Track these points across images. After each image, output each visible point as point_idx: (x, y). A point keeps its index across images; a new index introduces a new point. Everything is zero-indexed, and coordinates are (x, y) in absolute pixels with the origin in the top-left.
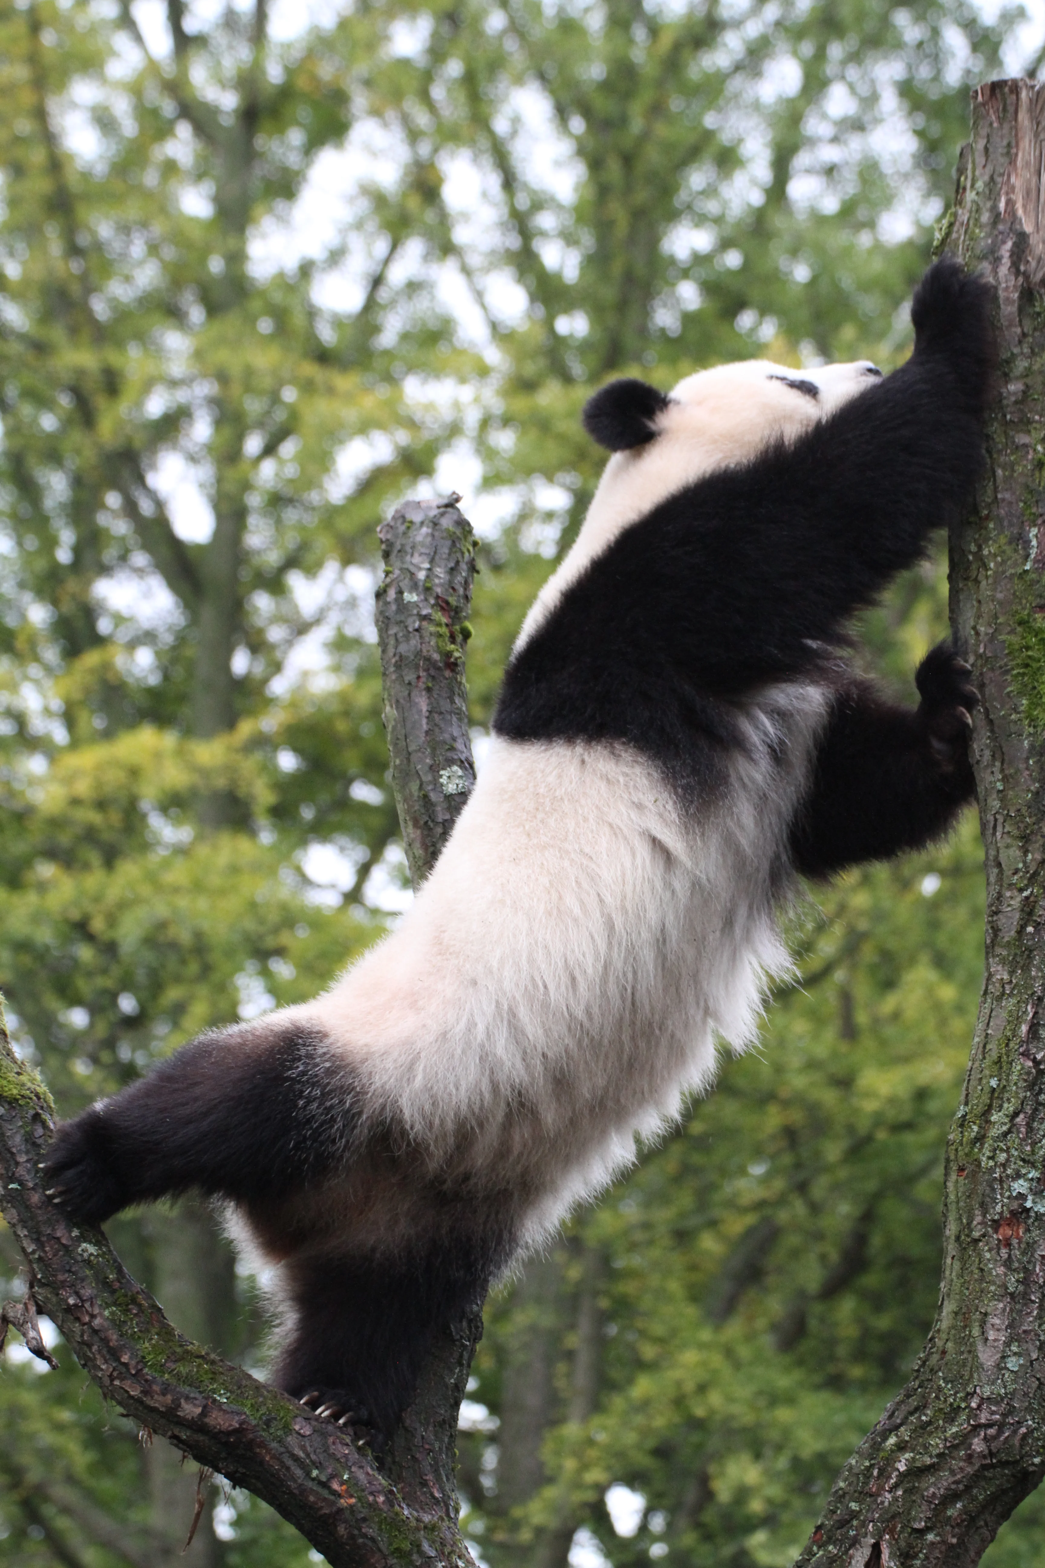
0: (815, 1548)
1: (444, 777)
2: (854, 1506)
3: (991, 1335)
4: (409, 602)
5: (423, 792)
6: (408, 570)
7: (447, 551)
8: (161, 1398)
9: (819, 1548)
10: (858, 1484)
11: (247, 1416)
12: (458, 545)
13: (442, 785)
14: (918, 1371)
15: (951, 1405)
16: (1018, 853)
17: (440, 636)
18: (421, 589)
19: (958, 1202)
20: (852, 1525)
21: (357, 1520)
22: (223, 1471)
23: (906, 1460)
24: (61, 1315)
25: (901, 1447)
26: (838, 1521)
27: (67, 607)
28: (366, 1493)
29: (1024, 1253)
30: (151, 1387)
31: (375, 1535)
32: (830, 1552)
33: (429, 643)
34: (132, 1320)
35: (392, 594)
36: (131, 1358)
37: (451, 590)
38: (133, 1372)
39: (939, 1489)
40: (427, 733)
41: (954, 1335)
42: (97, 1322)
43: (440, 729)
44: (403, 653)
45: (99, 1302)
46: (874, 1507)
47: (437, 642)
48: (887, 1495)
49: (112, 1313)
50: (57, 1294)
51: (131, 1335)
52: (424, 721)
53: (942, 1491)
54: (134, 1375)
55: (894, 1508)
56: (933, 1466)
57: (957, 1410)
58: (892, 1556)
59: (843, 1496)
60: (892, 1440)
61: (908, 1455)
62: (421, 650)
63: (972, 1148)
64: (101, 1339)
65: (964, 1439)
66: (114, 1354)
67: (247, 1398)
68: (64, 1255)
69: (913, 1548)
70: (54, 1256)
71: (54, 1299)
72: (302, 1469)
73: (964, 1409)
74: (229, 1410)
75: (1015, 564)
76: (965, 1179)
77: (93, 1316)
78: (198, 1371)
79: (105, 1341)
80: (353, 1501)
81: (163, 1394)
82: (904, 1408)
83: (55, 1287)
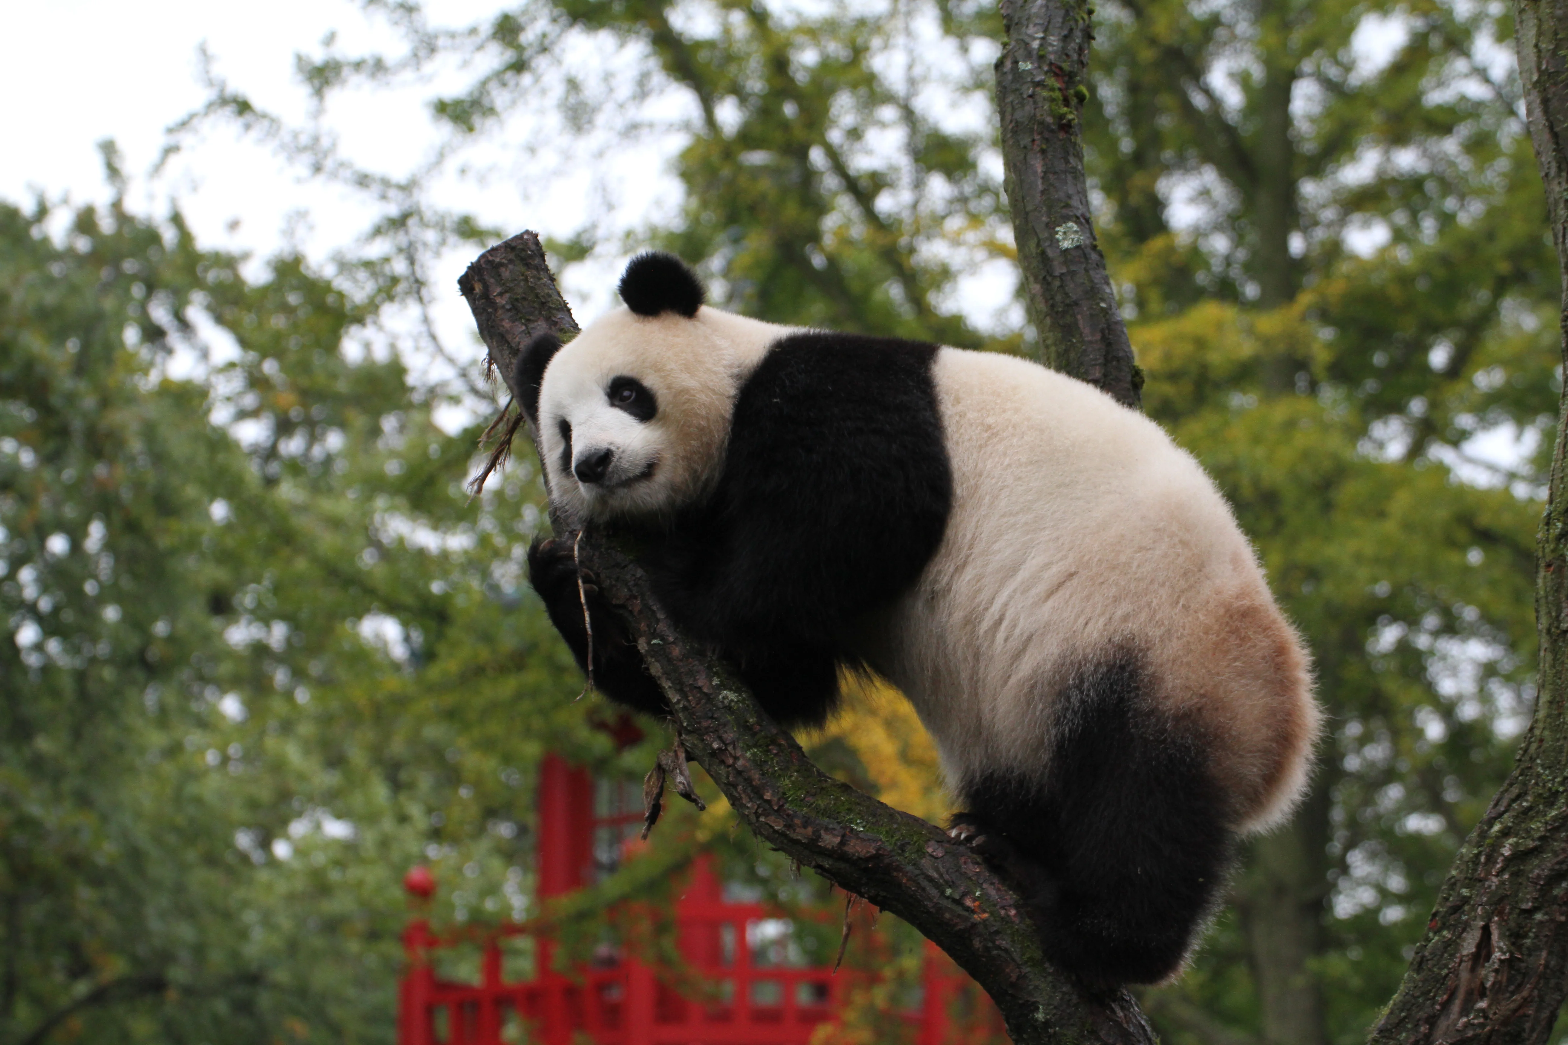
0: (1431, 935)
1: (1060, 233)
2: (1465, 892)
4: (1024, 70)
5: (1040, 249)
6: (1023, 40)
7: (1060, 20)
8: (802, 831)
9: (1435, 933)
10: (1467, 871)
11: (883, 842)
12: (1071, 14)
13: (1058, 241)
14: (1520, 760)
15: (1550, 789)
17: (1053, 100)
18: (1035, 57)
19: (1546, 597)
20: (1464, 911)
21: (990, 934)
22: (866, 896)
23: (1511, 845)
24: (707, 759)
25: (1506, 833)
26: (1451, 907)
28: (998, 907)
30: (792, 821)
31: (1008, 946)
32: (1444, 937)
33: (1042, 107)
34: (772, 759)
35: (1008, 64)
36: (773, 795)
37: (1064, 57)
38: (776, 808)
39: (1543, 870)
40: (1043, 192)
41: (1550, 724)
42: (740, 763)
43: (1055, 187)
44: (1019, 120)
45: (741, 745)
46: (1482, 891)
47: (1050, 107)
48: (1494, 879)
49: (754, 754)
50: (703, 740)
51: (772, 774)
52: (1040, 182)
53: (1546, 872)
54: (777, 811)
55: (1501, 891)
56: (1535, 849)
57: (1555, 795)
58: (1502, 936)
59: (1454, 884)
60: (1497, 827)
61: (1512, 840)
62: (1035, 115)
63: (1558, 545)
64: (745, 780)
66: (758, 792)
67: (882, 825)
68: (706, 703)
69: (1522, 928)
70: (697, 704)
71: (700, 745)
72: (937, 888)
73: (1562, 793)
74: (866, 838)
76: (1552, 575)
77: (736, 759)
78: (835, 804)
79: (749, 781)
80: (986, 915)
81: (805, 825)
82: (1507, 797)
83: (699, 732)
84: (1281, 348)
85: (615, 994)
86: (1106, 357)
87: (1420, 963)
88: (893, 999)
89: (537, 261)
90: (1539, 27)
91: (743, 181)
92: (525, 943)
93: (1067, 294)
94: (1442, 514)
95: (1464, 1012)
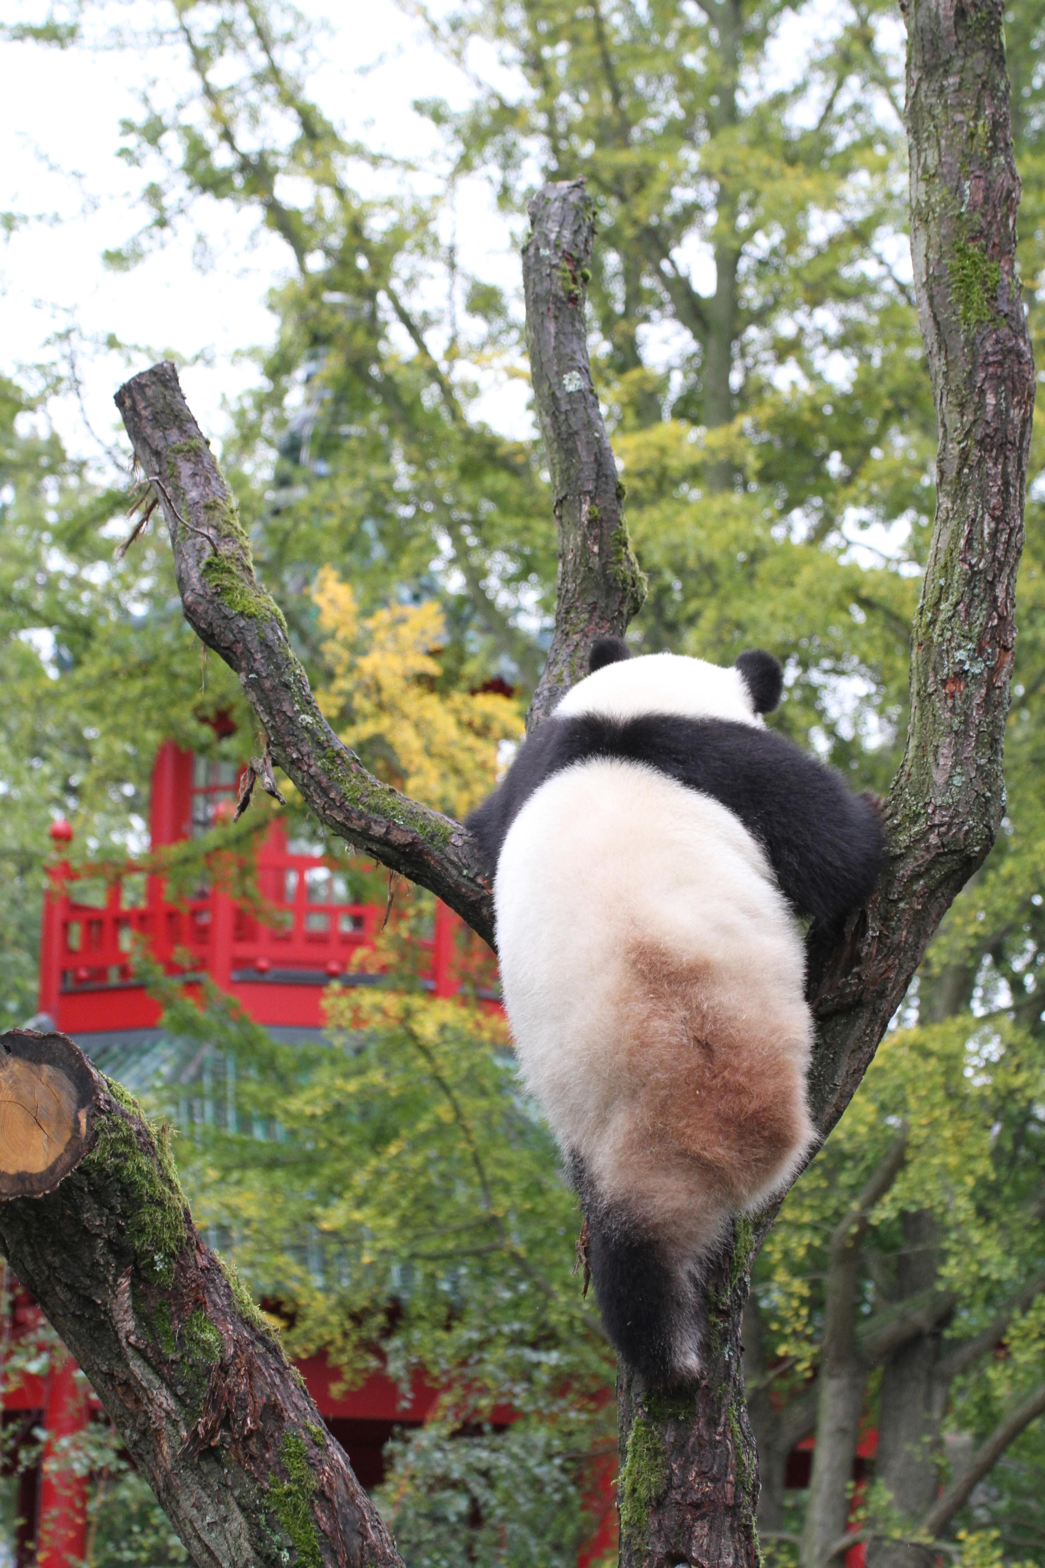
1: (567, 380)
3: (942, 761)
4: (544, 256)
5: (552, 391)
6: (544, 233)
7: (572, 219)
8: (358, 822)
11: (418, 833)
12: (581, 214)
13: (565, 385)
15: (914, 812)
16: (958, 416)
17: (564, 279)
18: (552, 246)
19: (918, 668)
22: (404, 873)
24: (288, 765)
27: (618, 339)
29: (964, 702)
30: (351, 815)
33: (557, 284)
34: (336, 768)
35: (532, 250)
36: (336, 795)
37: (574, 246)
38: (339, 805)
40: (554, 348)
41: (916, 762)
42: (313, 770)
43: (564, 345)
44: (539, 293)
45: (314, 756)
47: (563, 284)
49: (323, 764)
50: (285, 751)
51: (336, 779)
52: (553, 340)
53: (909, 873)
54: (339, 807)
56: (902, 855)
57: (918, 815)
58: (875, 919)
62: (551, 290)
63: (928, 629)
64: (316, 782)
65: (923, 836)
66: (325, 792)
67: (417, 821)
68: (289, 724)
69: (890, 913)
70: (282, 724)
71: (284, 755)
72: (457, 869)
73: (923, 814)
74: (405, 829)
75: (954, 208)
76: (923, 651)
77: (310, 766)
78: (382, 802)
79: (319, 783)
81: (359, 819)
83: (283, 746)
84: (722, 456)
85: (205, 919)
86: (597, 474)
88: (413, 931)
89: (173, 384)
90: (929, 241)
91: (325, 314)
92: (139, 880)
93: (570, 426)
94: (835, 586)
95: (844, 973)
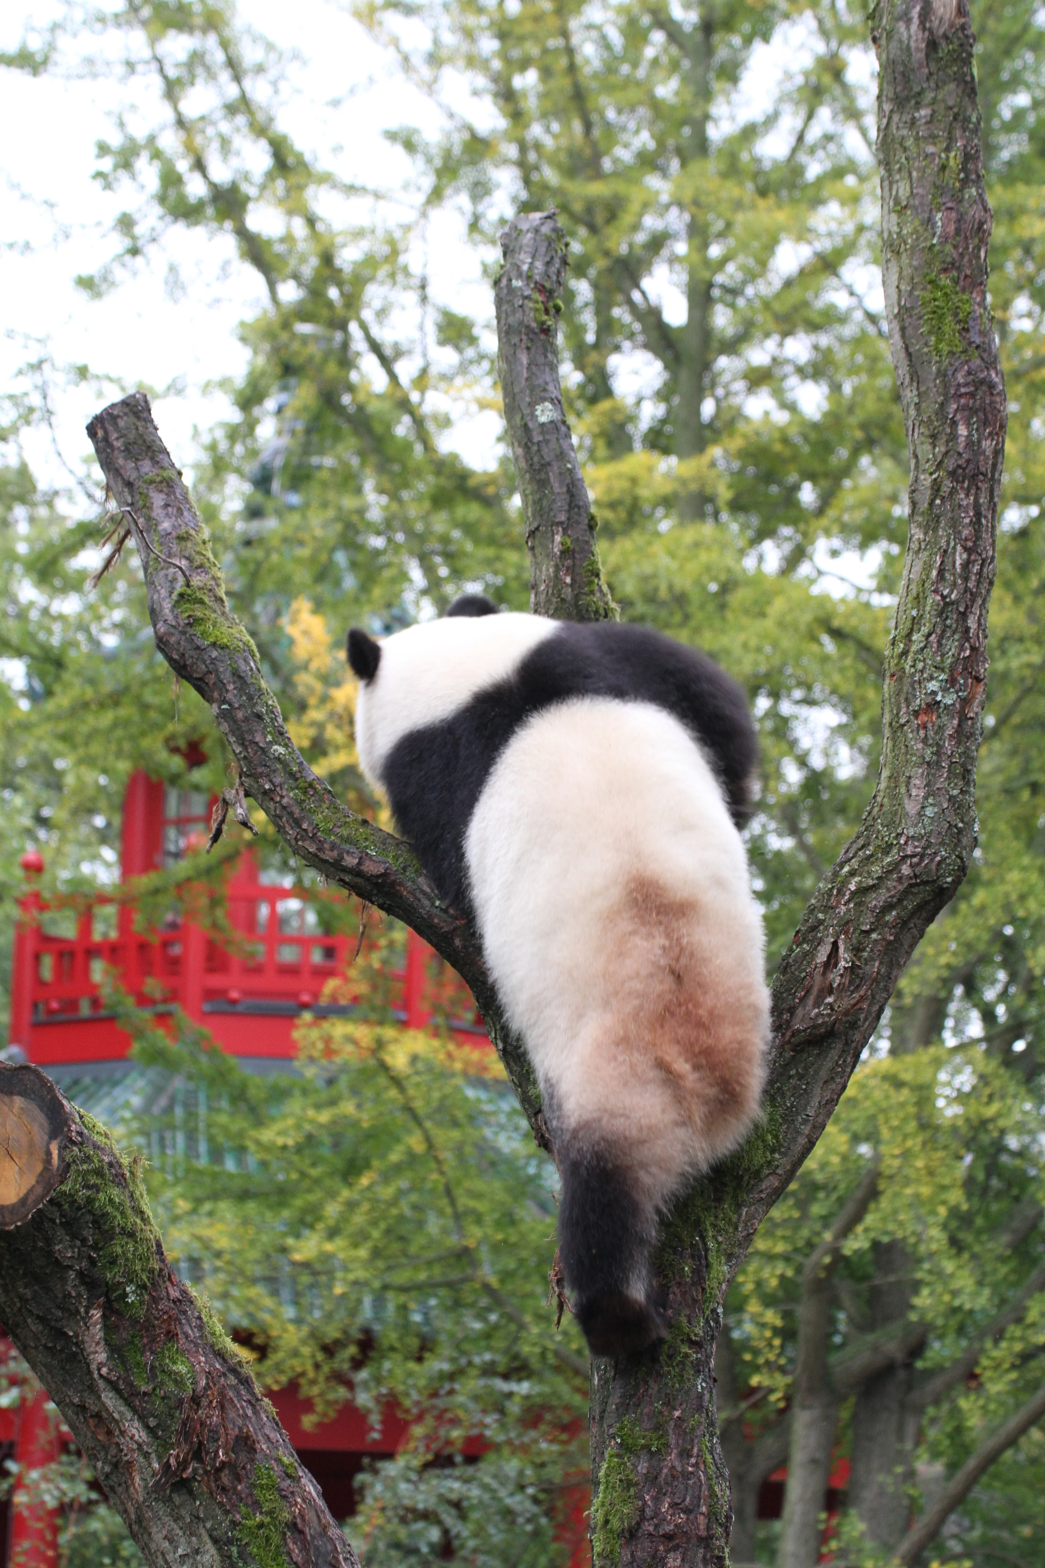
0: (794, 947)
1: (539, 411)
2: (821, 916)
3: (914, 792)
4: (516, 287)
5: (524, 422)
6: (516, 264)
7: (545, 250)
8: (330, 853)
9: (797, 946)
10: (824, 901)
11: (390, 864)
12: (553, 246)
13: (537, 416)
14: (865, 819)
15: (887, 842)
16: (929, 447)
17: (537, 310)
18: (524, 277)
19: (890, 699)
20: (820, 930)
21: (468, 935)
22: (374, 903)
23: (856, 882)
24: (260, 796)
25: (852, 873)
26: (810, 927)
27: (589, 369)
29: (936, 733)
30: (323, 845)
32: (804, 948)
33: (529, 315)
34: (309, 799)
35: (504, 282)
36: (309, 826)
37: (547, 278)
38: (311, 835)
39: (879, 901)
40: (527, 379)
41: (889, 793)
42: (285, 801)
43: (536, 376)
45: (286, 787)
46: (834, 915)
47: (535, 315)
48: (843, 907)
49: (296, 794)
50: (258, 782)
51: (309, 809)
52: (525, 371)
53: (881, 903)
54: (311, 838)
55: (847, 916)
56: (874, 886)
57: (890, 846)
58: (847, 949)
59: (813, 909)
60: (846, 869)
61: (857, 879)
62: (523, 321)
63: (900, 660)
64: (289, 813)
65: (896, 866)
66: (297, 823)
67: (390, 851)
68: (261, 754)
69: (862, 944)
70: (255, 755)
71: (256, 786)
72: (429, 900)
73: (896, 845)
74: (375, 859)
75: (926, 239)
76: (895, 682)
77: (282, 797)
78: (355, 834)
79: (291, 814)
80: (465, 922)
81: (332, 850)
82: (855, 846)
83: (255, 777)
84: (693, 487)
85: (176, 950)
86: (570, 505)
87: (785, 968)
88: (384, 962)
89: (145, 415)
90: (900, 273)
91: (296, 345)
92: (110, 910)
93: (542, 457)
94: (806, 618)
95: (817, 1004)
